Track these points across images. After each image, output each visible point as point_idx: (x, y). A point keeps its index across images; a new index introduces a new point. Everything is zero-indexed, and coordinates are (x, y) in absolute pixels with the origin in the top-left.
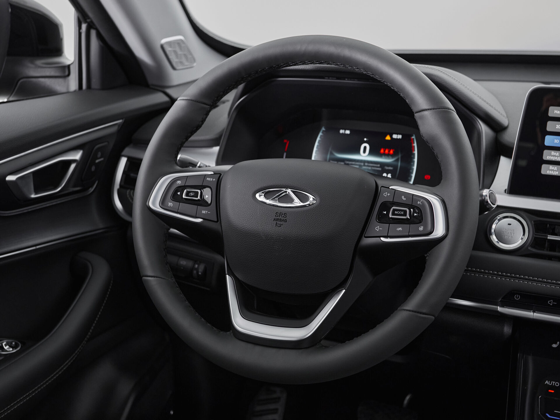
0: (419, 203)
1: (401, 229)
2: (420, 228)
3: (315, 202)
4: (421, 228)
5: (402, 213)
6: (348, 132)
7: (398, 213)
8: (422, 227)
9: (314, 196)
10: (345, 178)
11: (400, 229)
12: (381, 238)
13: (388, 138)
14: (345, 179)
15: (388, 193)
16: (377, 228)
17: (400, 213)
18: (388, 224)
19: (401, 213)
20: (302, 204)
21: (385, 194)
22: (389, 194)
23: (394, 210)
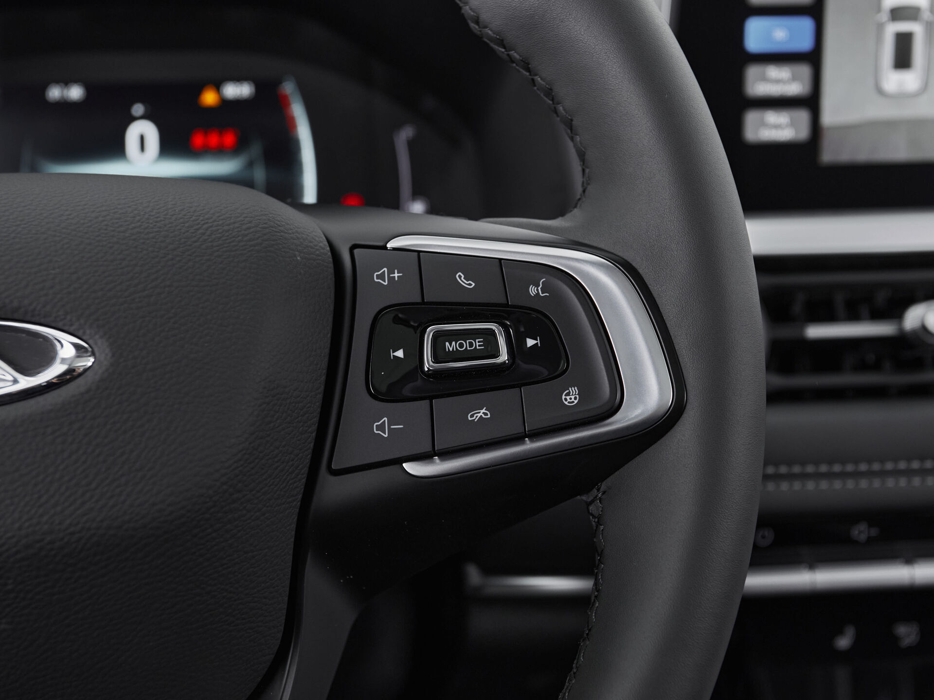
0: (533, 290)
1: (485, 414)
2: (568, 394)
3: (89, 362)
4: (571, 397)
5: (478, 344)
6: (76, 93)
7: (461, 346)
8: (574, 390)
9: (80, 333)
10: (201, 231)
11: (482, 413)
12: (404, 465)
13: (209, 98)
14: (203, 234)
15: (391, 272)
16: (381, 428)
17: (466, 345)
18: (427, 401)
19: (471, 345)
20: (26, 382)
21: (381, 277)
22: (396, 275)
23: (438, 337)
